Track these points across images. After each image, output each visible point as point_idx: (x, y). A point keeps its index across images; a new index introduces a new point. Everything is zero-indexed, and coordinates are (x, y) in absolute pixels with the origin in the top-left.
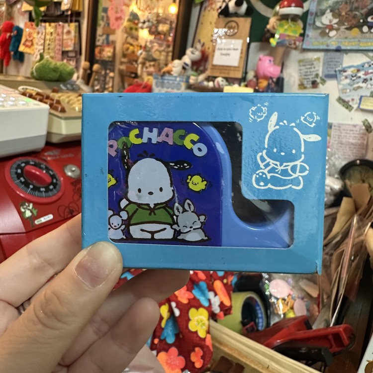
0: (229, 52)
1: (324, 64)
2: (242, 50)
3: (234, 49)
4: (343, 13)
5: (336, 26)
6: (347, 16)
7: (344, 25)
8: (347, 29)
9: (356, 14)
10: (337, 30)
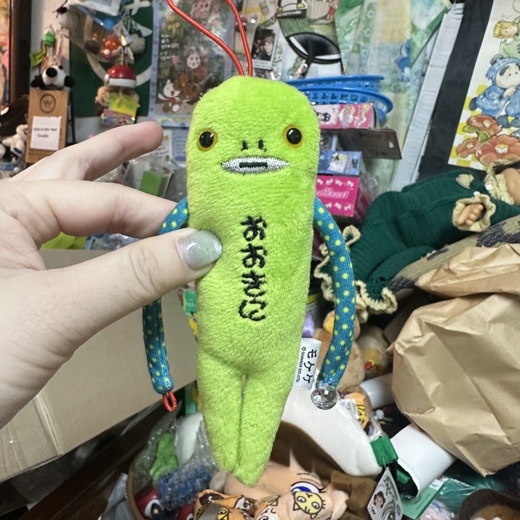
0: (47, 133)
1: (173, 144)
2: (61, 130)
3: (53, 130)
4: (184, 85)
5: (178, 99)
6: (187, 88)
7: (186, 98)
8: (188, 103)
9: (195, 86)
10: (180, 103)
